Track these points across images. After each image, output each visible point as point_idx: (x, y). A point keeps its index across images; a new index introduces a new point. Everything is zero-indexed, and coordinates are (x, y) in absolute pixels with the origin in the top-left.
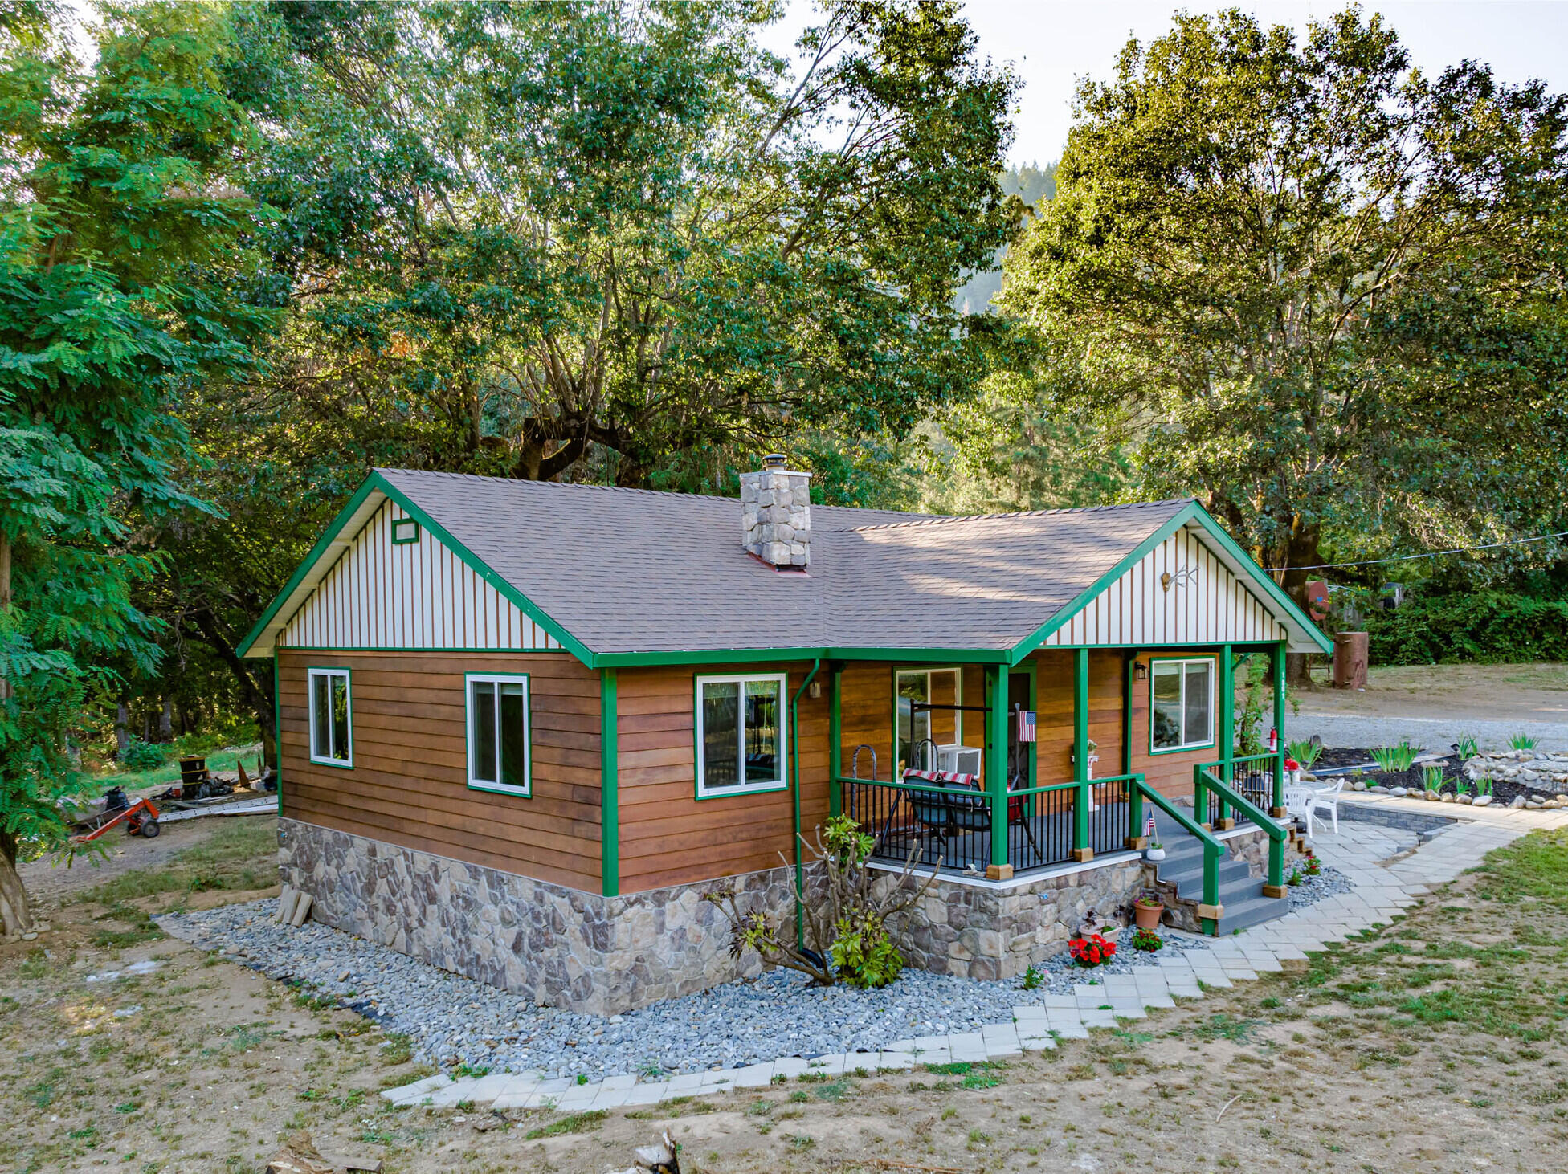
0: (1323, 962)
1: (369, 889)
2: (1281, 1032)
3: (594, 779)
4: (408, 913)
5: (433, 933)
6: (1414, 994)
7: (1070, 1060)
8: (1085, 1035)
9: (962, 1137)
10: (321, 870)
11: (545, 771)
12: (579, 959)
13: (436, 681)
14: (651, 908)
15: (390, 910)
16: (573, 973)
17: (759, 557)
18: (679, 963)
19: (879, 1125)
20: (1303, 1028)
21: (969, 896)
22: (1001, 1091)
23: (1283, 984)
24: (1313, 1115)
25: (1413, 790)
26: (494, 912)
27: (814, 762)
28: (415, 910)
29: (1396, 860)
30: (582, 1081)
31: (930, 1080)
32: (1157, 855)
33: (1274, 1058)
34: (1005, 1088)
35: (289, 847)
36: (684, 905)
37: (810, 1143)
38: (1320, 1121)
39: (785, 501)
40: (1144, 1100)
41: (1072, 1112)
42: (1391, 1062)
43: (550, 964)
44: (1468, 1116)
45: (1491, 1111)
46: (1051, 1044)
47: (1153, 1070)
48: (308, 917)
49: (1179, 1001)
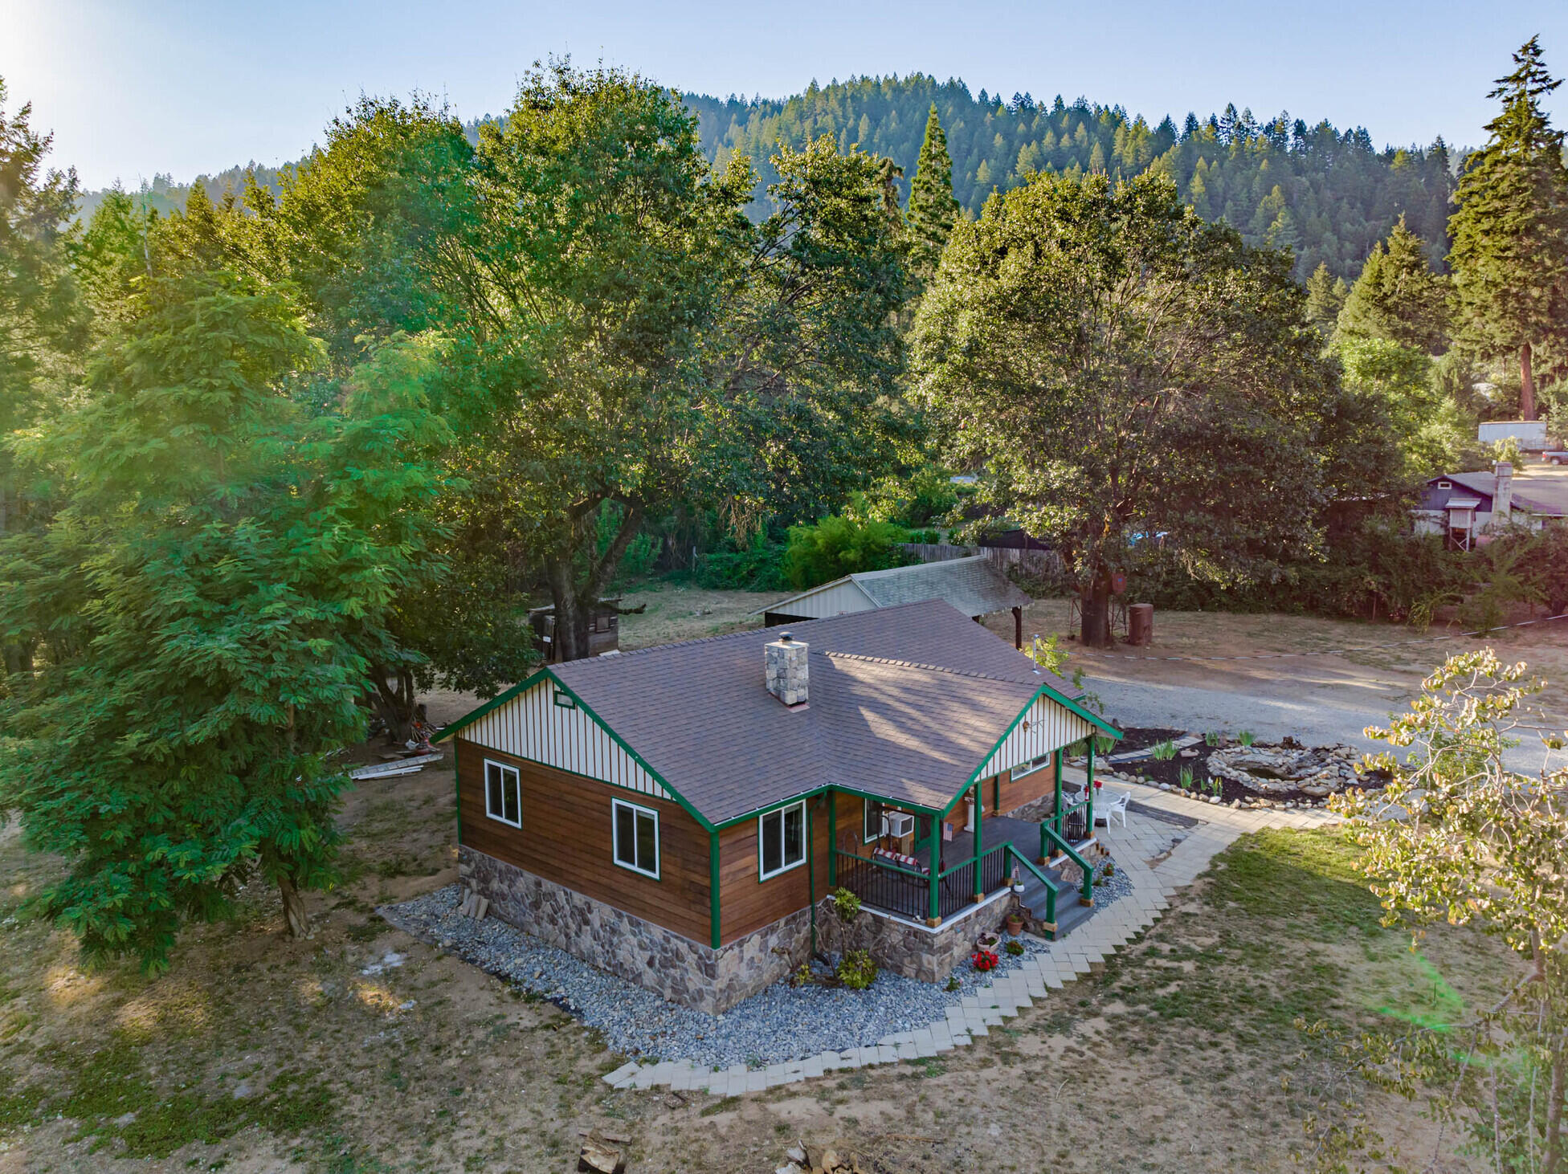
0: (1113, 963)
1: (536, 905)
2: (1087, 1027)
3: (706, 882)
4: (567, 926)
5: (586, 942)
6: (1160, 992)
7: (980, 1053)
8: (986, 1033)
9: (931, 1114)
10: (495, 885)
11: (670, 868)
12: (695, 980)
13: (589, 795)
14: (736, 950)
15: (553, 921)
16: (691, 987)
17: (778, 698)
18: (751, 977)
19: (887, 1106)
20: (1101, 1024)
21: (916, 933)
22: (946, 1078)
23: (1090, 983)
24: (1103, 1093)
25: (1173, 787)
26: (634, 941)
27: (821, 842)
28: (574, 927)
29: (1159, 860)
30: (716, 1070)
31: (908, 1070)
32: (1020, 888)
33: (1084, 1049)
34: (947, 1075)
35: (468, 865)
36: (753, 945)
37: (856, 1122)
38: (1107, 1096)
39: (794, 665)
40: (1019, 1084)
41: (984, 1093)
42: (1145, 1051)
43: (674, 978)
44: (1178, 1091)
45: (1190, 1087)
46: (968, 1041)
47: (1024, 1060)
48: (487, 913)
49: (1035, 1000)
